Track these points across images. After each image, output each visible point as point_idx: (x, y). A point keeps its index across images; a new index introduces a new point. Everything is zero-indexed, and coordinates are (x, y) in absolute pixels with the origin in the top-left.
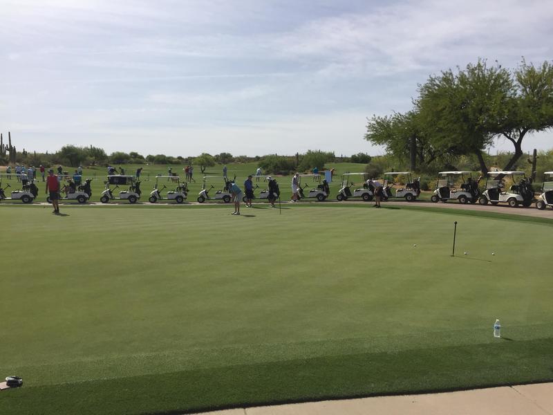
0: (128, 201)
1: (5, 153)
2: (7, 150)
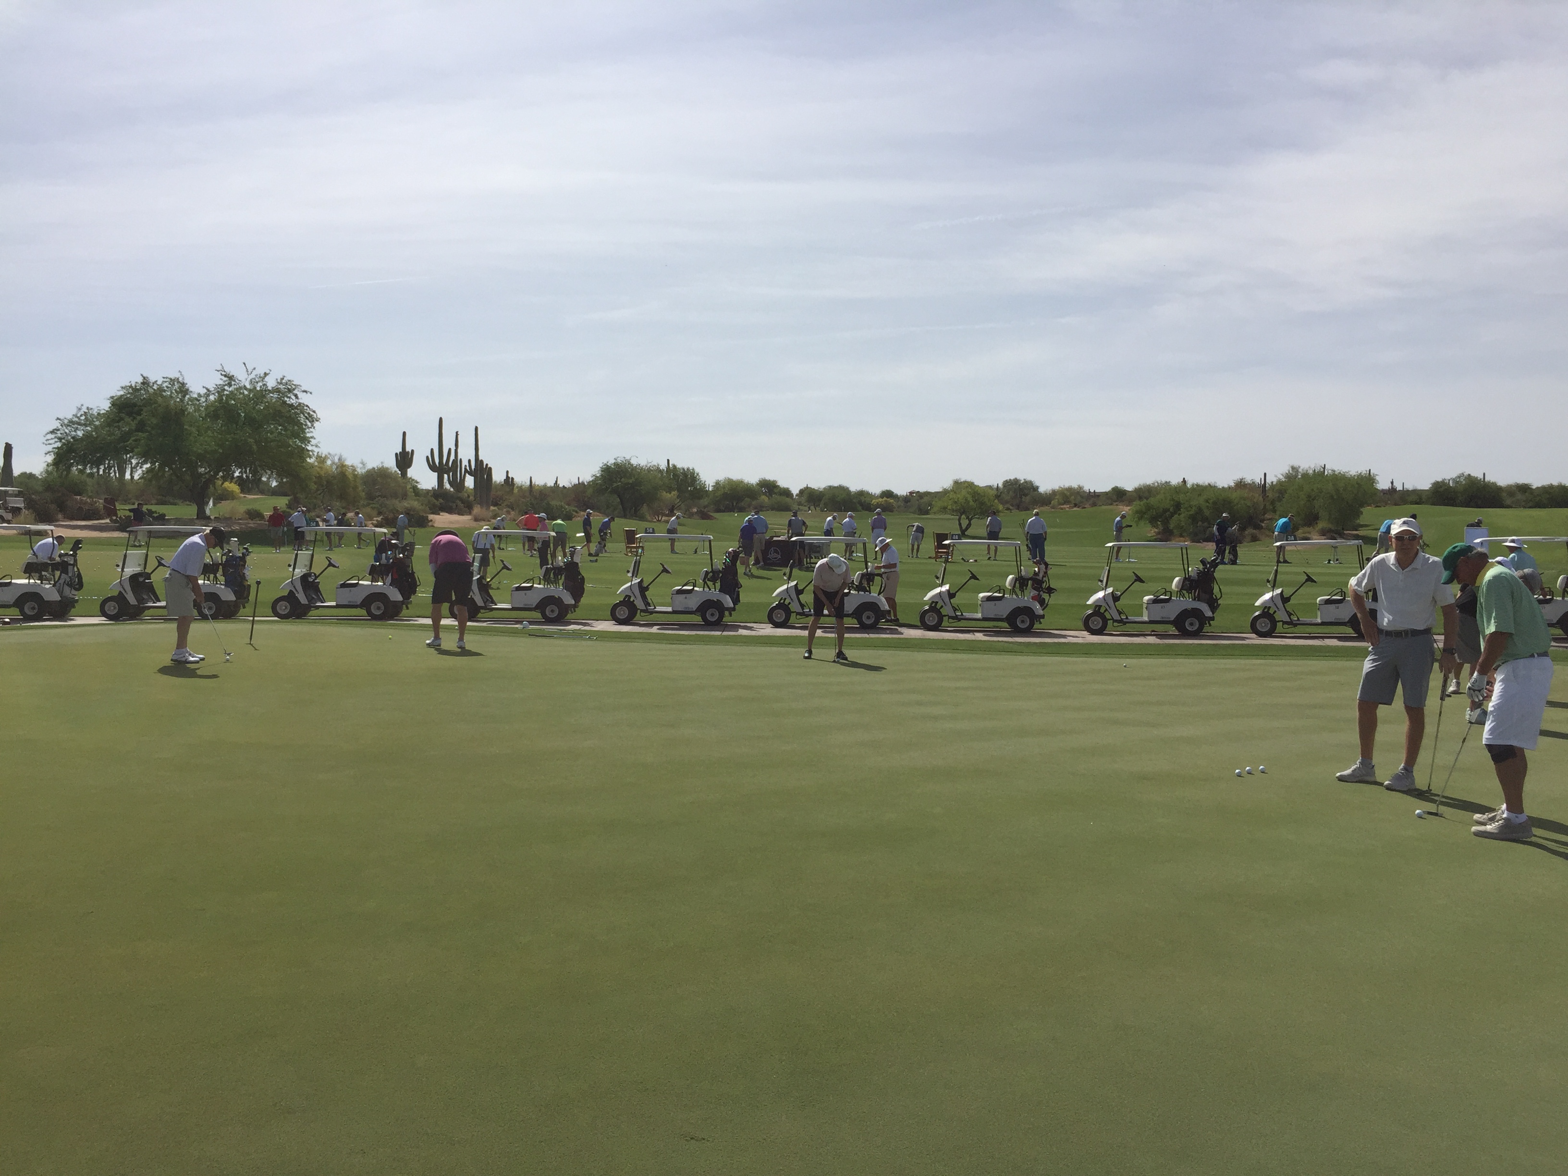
1: (463, 480)
2: (467, 475)
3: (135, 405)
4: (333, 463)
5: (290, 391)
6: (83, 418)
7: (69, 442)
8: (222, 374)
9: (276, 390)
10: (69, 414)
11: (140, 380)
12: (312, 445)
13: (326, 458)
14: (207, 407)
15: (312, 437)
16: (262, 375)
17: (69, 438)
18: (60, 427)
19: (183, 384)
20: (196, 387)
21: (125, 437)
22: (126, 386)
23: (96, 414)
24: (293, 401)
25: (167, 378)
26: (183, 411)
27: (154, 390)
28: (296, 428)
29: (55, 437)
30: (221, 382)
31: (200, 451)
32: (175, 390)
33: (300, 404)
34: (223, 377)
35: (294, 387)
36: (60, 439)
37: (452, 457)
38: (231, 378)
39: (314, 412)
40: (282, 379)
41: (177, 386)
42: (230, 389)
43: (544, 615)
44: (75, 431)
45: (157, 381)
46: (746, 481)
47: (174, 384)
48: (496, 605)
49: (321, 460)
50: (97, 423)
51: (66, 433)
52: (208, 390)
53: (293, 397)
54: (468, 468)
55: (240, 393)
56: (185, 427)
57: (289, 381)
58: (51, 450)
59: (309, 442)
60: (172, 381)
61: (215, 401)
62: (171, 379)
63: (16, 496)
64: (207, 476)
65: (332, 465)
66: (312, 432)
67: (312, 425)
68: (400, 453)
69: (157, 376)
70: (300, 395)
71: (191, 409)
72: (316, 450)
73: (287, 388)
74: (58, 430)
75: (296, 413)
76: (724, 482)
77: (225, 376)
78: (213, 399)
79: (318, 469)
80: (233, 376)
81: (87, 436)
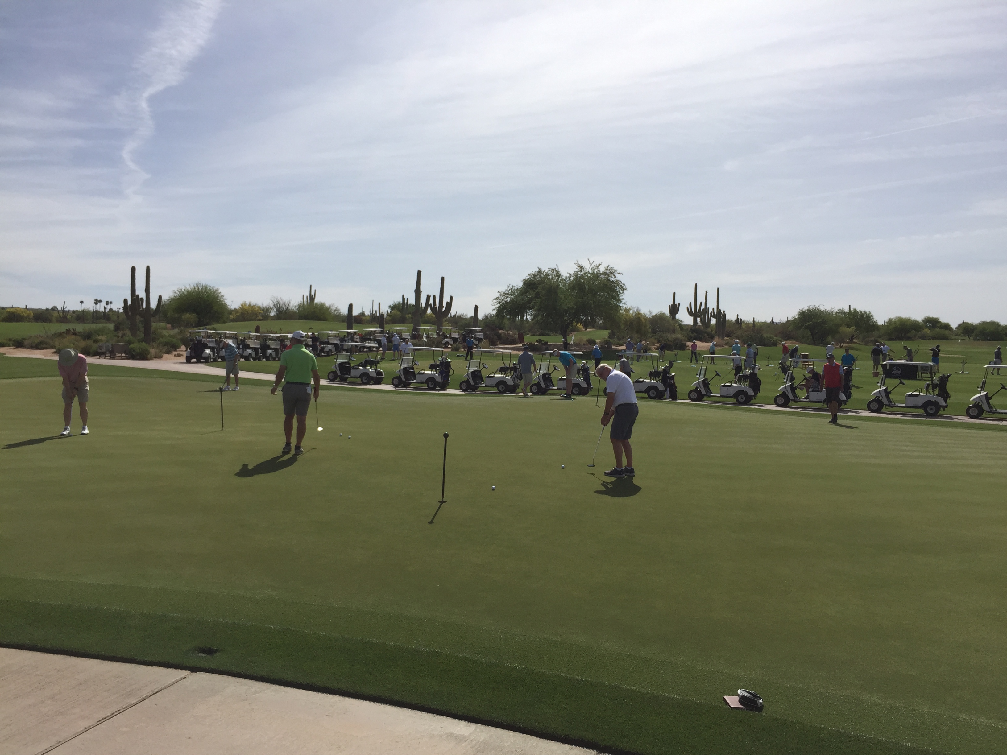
0: (921, 412)
1: (709, 321)
2: (712, 318)
3: (534, 284)
4: (633, 312)
5: (612, 273)
6: (510, 291)
7: (503, 303)
8: (577, 266)
9: (605, 273)
10: (503, 289)
11: (537, 270)
12: (623, 304)
13: (630, 309)
14: (570, 284)
15: (622, 299)
16: (598, 265)
17: (504, 302)
18: (500, 296)
19: (558, 272)
20: (564, 273)
21: (530, 301)
22: (531, 274)
23: (516, 289)
24: (613, 279)
25: (550, 269)
26: (558, 286)
27: (544, 275)
28: (614, 294)
29: (497, 302)
30: (577, 270)
31: (565, 308)
32: (554, 275)
33: (617, 280)
34: (578, 267)
35: (613, 271)
36: (499, 302)
37: (703, 307)
38: (582, 267)
39: (624, 285)
40: (608, 267)
41: (555, 273)
42: (581, 274)
43: (737, 401)
44: (506, 298)
45: (545, 271)
46: (913, 319)
47: (553, 272)
48: (712, 394)
49: (627, 311)
50: (517, 294)
51: (502, 299)
52: (570, 274)
53: (613, 277)
54: (712, 314)
55: (586, 276)
56: (559, 295)
57: (612, 268)
58: (495, 308)
59: (621, 301)
60: (553, 270)
61: (573, 281)
62: (552, 269)
63: (479, 332)
64: (568, 321)
65: (633, 313)
66: (622, 296)
67: (623, 292)
68: (672, 305)
69: (545, 268)
70: (617, 275)
71: (561, 285)
72: (625, 306)
73: (610, 272)
74: (498, 298)
75: (615, 286)
76: (895, 319)
77: (579, 266)
78: (573, 279)
79: (625, 316)
80: (583, 266)
81: (512, 301)
